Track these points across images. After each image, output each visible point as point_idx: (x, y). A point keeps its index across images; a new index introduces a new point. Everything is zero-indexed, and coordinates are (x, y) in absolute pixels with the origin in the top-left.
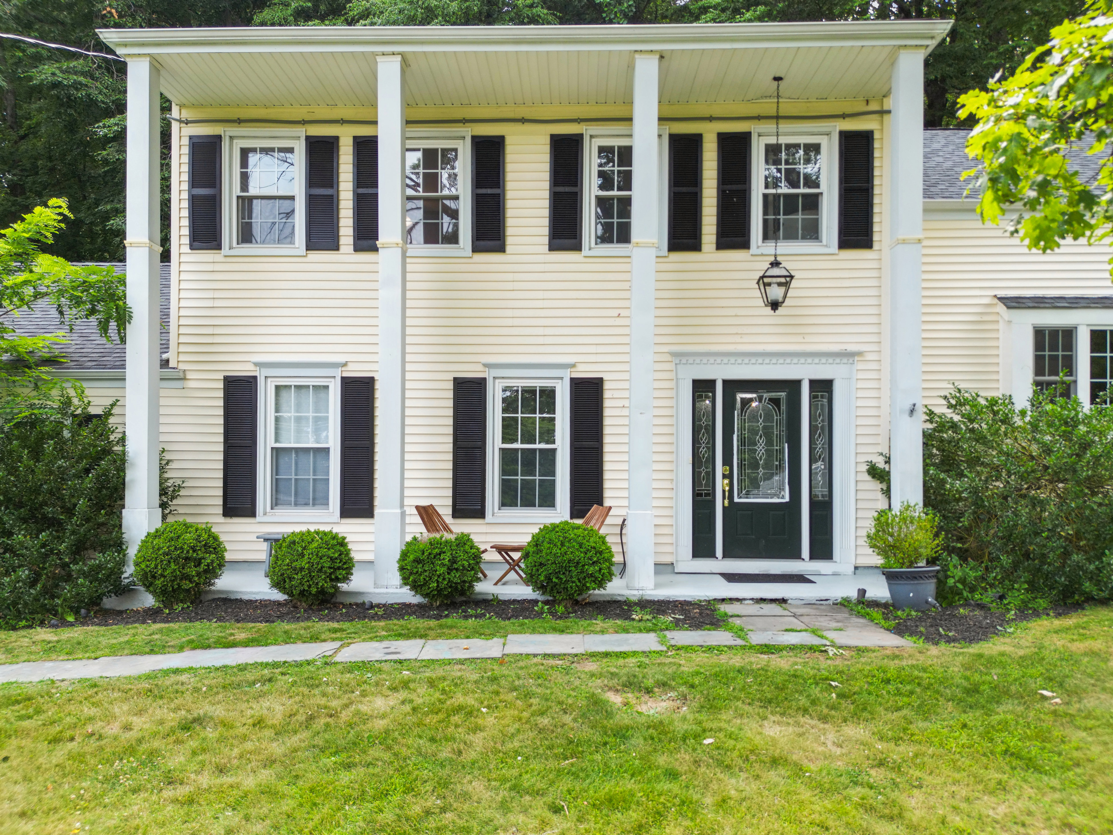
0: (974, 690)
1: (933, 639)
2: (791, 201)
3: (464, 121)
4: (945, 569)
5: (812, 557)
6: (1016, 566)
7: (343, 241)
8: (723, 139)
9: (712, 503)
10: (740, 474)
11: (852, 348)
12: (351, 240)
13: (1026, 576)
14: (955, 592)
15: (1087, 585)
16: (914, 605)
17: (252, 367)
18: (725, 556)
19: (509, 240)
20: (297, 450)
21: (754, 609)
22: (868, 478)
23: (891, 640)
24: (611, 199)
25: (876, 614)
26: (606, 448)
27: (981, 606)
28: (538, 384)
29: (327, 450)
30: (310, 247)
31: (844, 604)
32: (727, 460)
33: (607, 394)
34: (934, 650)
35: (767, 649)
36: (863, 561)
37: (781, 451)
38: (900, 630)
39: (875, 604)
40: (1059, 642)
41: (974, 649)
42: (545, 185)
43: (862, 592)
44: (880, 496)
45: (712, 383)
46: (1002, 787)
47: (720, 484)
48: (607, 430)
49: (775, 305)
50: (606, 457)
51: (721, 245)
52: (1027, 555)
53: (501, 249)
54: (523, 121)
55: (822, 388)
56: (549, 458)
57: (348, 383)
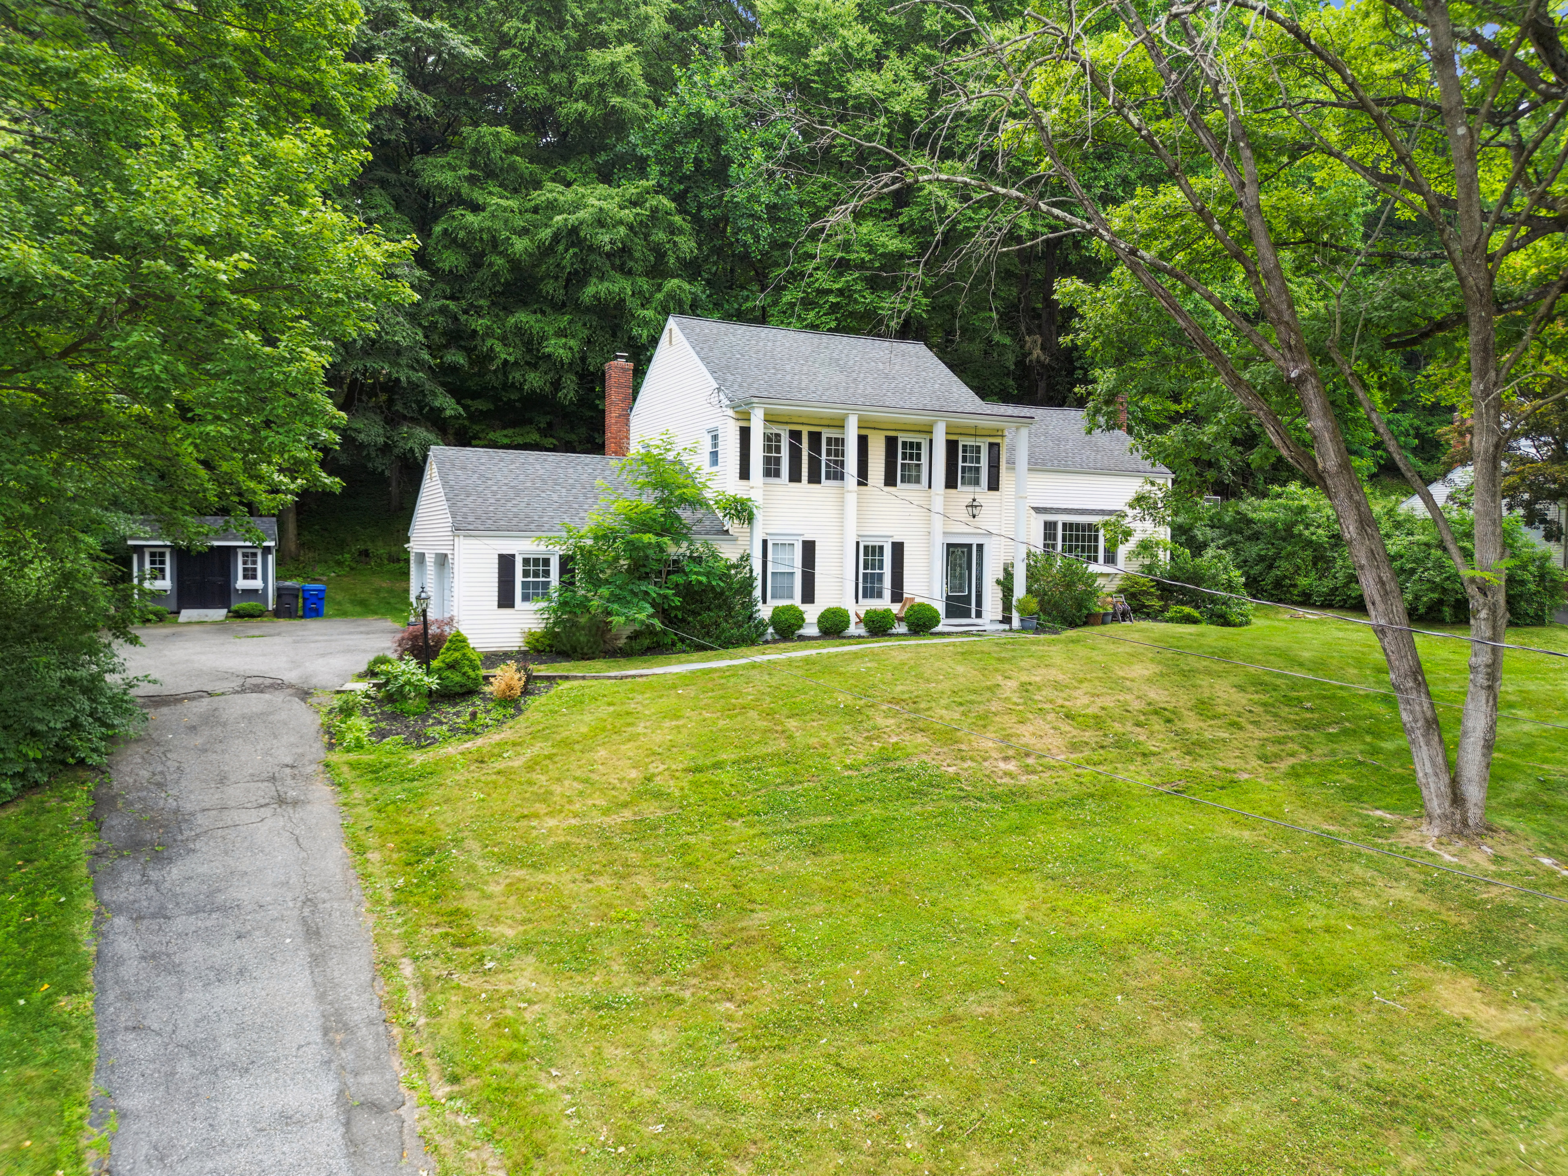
2: (971, 469)
4: (1039, 617)
5: (976, 615)
6: (1056, 615)
7: (803, 478)
10: (951, 583)
11: (992, 530)
12: (807, 478)
14: (1042, 624)
16: (1032, 629)
17: (765, 535)
18: (946, 617)
19: (869, 481)
20: (780, 573)
22: (996, 584)
24: (905, 464)
26: (905, 572)
27: (1050, 628)
28: (877, 544)
29: (795, 573)
30: (790, 480)
31: (1005, 630)
32: (947, 578)
33: (905, 549)
36: (994, 616)
37: (965, 573)
39: (1015, 630)
42: (883, 457)
48: (905, 565)
49: (974, 516)
50: (905, 576)
51: (947, 486)
52: (1059, 611)
53: (866, 484)
54: (874, 429)
55: (980, 547)
56: (880, 577)
57: (804, 542)
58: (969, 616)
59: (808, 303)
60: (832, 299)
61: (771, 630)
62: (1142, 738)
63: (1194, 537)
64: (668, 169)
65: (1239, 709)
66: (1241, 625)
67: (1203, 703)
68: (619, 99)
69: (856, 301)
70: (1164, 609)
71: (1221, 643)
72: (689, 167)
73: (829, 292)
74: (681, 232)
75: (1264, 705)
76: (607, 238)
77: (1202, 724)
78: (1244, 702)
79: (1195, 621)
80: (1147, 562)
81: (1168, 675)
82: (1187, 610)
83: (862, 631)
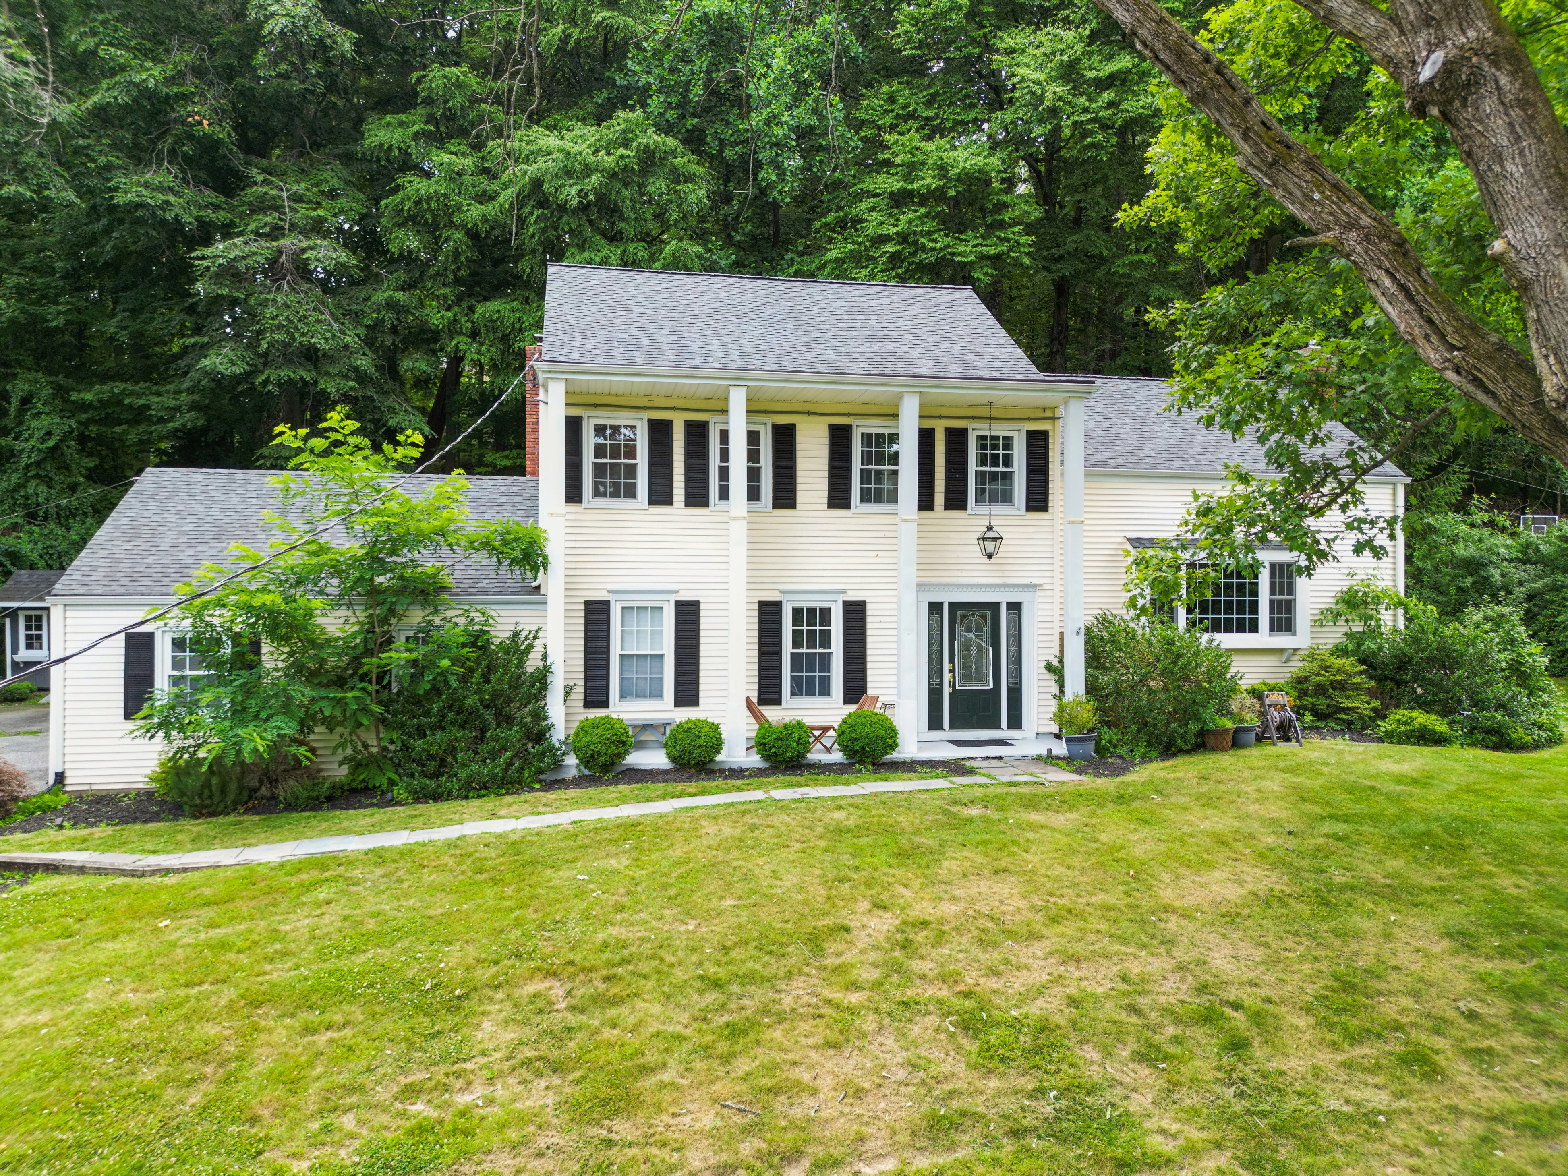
0: (1121, 797)
1: (1098, 775)
2: (994, 476)
3: (766, 412)
4: (1099, 735)
5: (1009, 727)
6: (1139, 731)
7: (675, 498)
8: (949, 432)
9: (941, 691)
10: (960, 669)
11: (1035, 581)
12: (683, 498)
13: (1145, 737)
14: (1106, 749)
15: (1179, 742)
16: (1082, 758)
17: (605, 593)
18: (951, 728)
19: (799, 500)
20: (638, 656)
21: (985, 764)
22: (1044, 671)
23: (1076, 777)
24: (870, 471)
25: (1061, 763)
26: (869, 652)
27: (1120, 757)
28: (818, 605)
29: (661, 656)
30: (652, 502)
31: (1038, 758)
32: (952, 660)
33: (869, 613)
34: (1099, 781)
35: (1011, 784)
36: (1042, 729)
37: (987, 652)
38: (1078, 771)
39: (1058, 758)
40: (1162, 774)
41: (1119, 779)
42: (825, 461)
43: (1050, 751)
44: (1053, 683)
45: (941, 604)
46: (1136, 830)
47: (947, 676)
48: (869, 639)
49: (990, 557)
50: (869, 659)
51: (948, 506)
52: (1146, 724)
53: (793, 506)
54: (809, 413)
55: (1015, 608)
56: (825, 660)
57: (679, 605)
58: (998, 726)
59: (859, 259)
60: (890, 248)
61: (571, 760)
62: (1138, 1103)
63: (1487, 579)
64: (674, 99)
65: (1444, 1008)
66: (1537, 746)
67: (1348, 987)
68: (606, 14)
69: (923, 248)
70: (1380, 715)
71: (1454, 808)
72: (697, 91)
73: (884, 239)
74: (689, 178)
75: (1516, 993)
76: (574, 190)
77: (1324, 1058)
78: (1462, 983)
79: (1438, 740)
80: (1358, 627)
81: (1282, 900)
82: (1420, 718)
83: (755, 760)
